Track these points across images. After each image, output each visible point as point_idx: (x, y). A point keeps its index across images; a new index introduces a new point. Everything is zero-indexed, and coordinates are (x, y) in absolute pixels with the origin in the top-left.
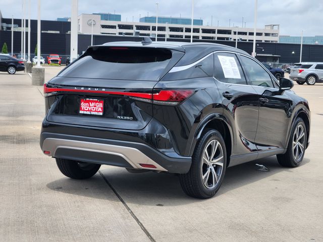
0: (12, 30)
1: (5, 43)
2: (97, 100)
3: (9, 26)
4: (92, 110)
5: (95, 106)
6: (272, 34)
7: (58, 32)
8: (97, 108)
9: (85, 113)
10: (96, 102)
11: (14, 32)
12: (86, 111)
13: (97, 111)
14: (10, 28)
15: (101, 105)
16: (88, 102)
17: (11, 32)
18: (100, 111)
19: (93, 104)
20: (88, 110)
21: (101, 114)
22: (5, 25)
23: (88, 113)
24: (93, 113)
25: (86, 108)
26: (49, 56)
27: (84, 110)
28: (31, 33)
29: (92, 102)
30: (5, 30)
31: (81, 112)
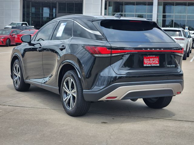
2: (155, 56)
4: (152, 63)
5: (153, 61)
8: (155, 61)
9: (147, 65)
10: (154, 58)
12: (148, 64)
13: (155, 64)
15: (157, 59)
16: (149, 58)
18: (157, 64)
19: (152, 59)
20: (149, 64)
21: (158, 65)
23: (149, 65)
24: (153, 65)
25: (148, 62)
27: (146, 64)
29: (151, 58)
31: (145, 65)
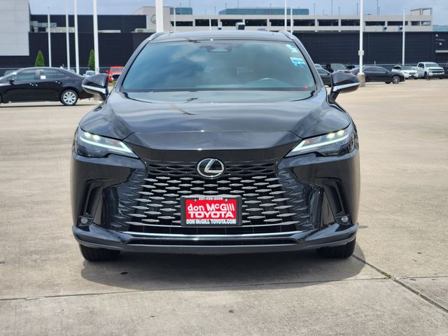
0: (49, 31)
1: (40, 52)
3: (43, 25)
6: (422, 22)
7: (119, 31)
11: (52, 34)
14: (44, 29)
17: (47, 34)
22: (36, 24)
26: (109, 69)
28: (79, 34)
30: (36, 31)
